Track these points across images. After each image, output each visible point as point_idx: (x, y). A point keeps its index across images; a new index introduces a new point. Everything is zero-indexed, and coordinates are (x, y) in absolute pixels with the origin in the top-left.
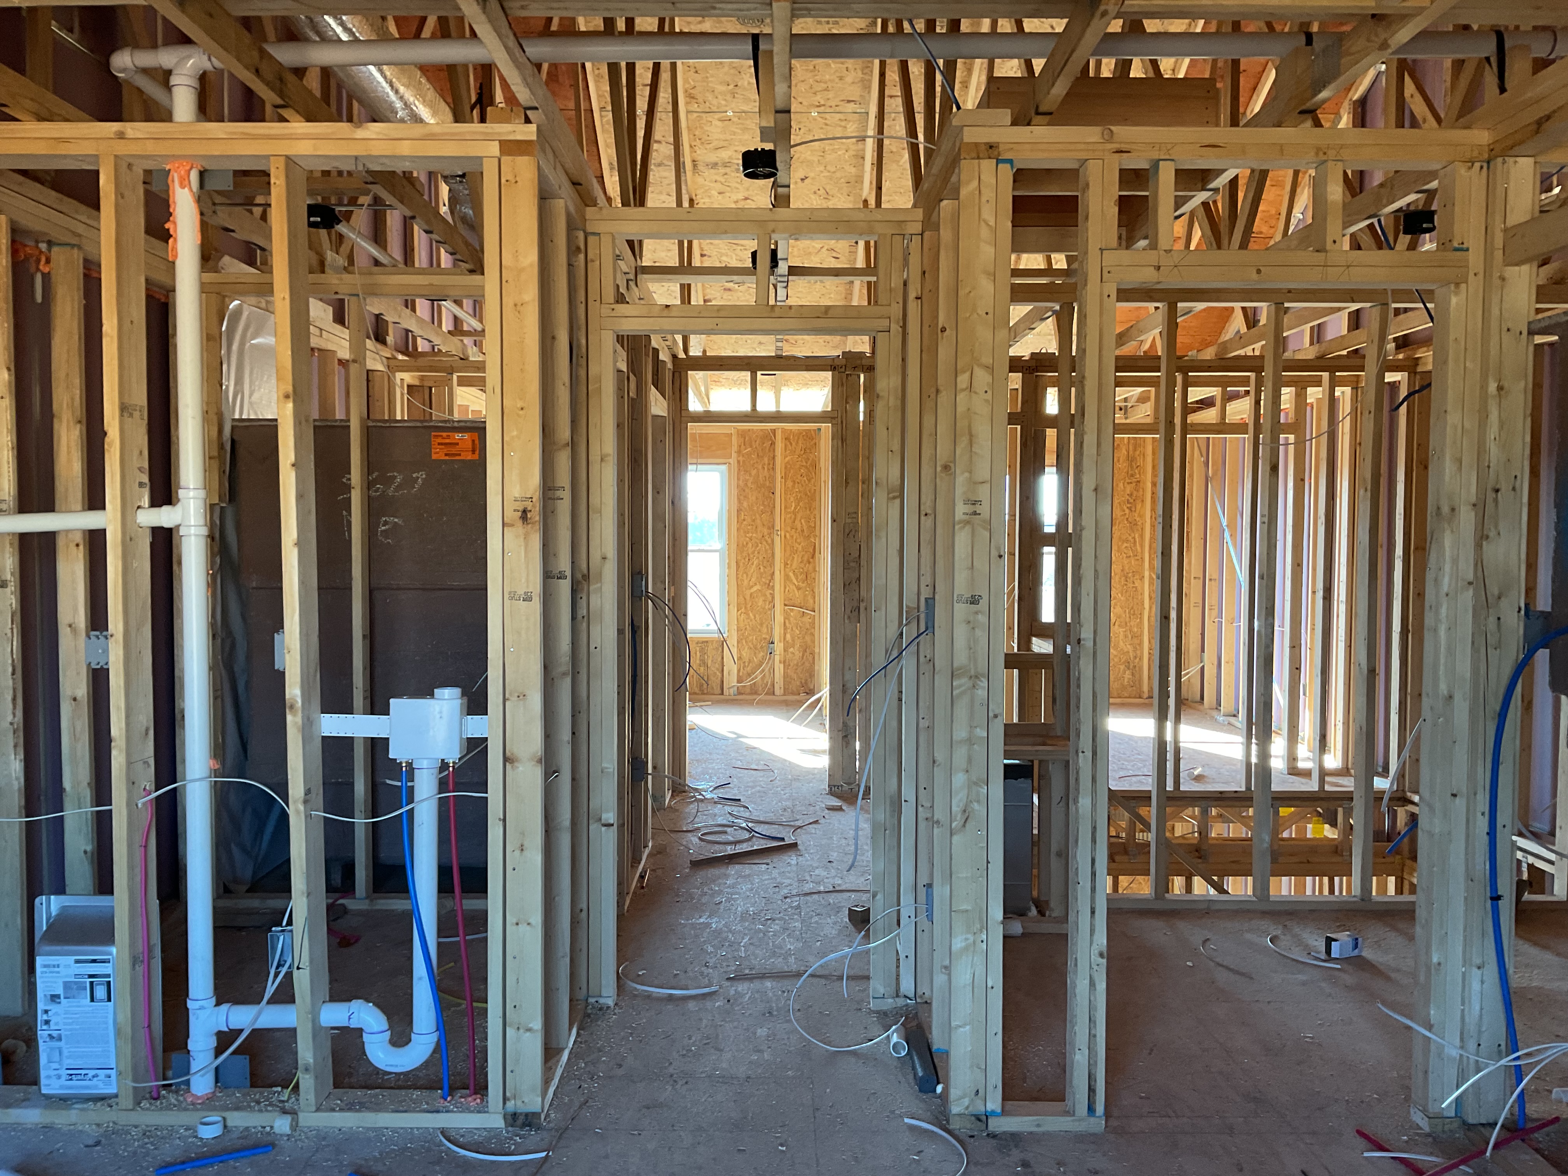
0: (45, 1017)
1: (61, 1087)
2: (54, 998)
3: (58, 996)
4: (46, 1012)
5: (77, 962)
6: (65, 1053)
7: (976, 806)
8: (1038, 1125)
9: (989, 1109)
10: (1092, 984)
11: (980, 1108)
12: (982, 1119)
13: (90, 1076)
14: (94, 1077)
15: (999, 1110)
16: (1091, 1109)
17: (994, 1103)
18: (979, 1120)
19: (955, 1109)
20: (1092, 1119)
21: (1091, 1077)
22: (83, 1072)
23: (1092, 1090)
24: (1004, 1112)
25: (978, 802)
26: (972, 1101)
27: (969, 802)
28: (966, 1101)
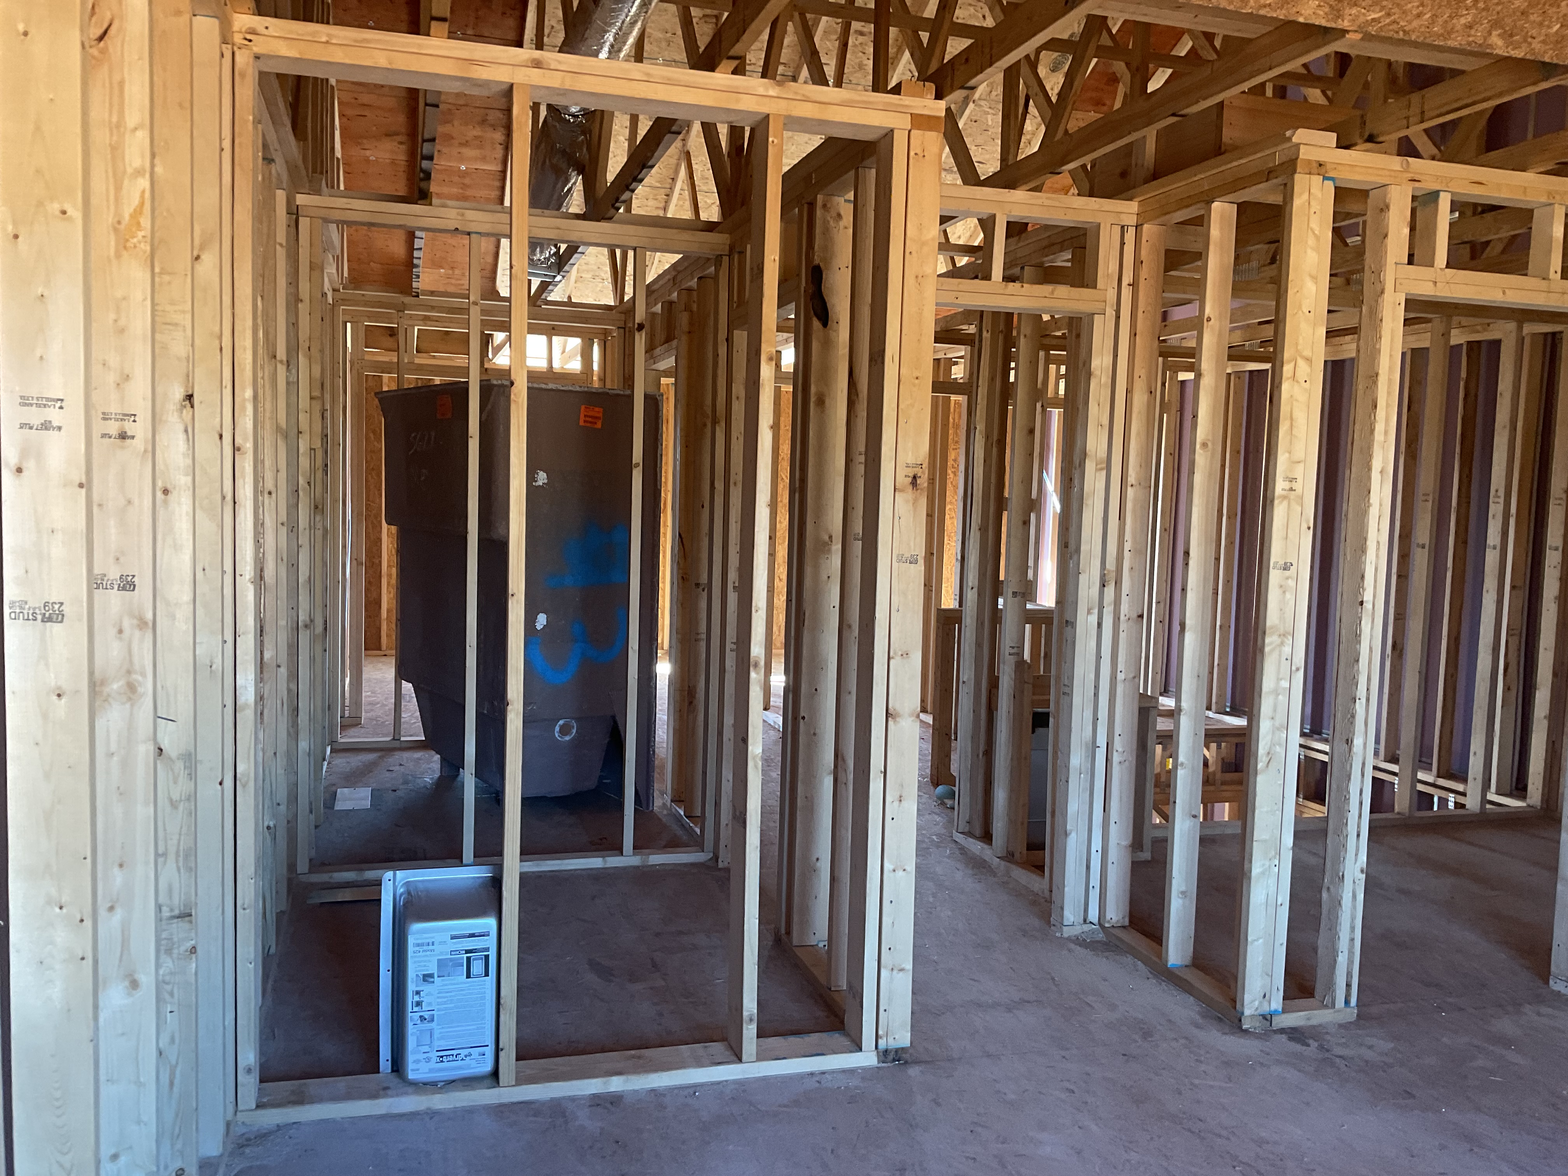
0: (416, 998)
1: (431, 1071)
2: (427, 978)
3: (431, 976)
4: (418, 993)
5: (453, 937)
6: (436, 1035)
7: (1278, 749)
8: (1309, 1019)
9: (1272, 1009)
10: (1354, 896)
11: (1265, 1009)
12: (1267, 1018)
13: (462, 1056)
14: (466, 1056)
15: (1280, 1010)
16: (1347, 1002)
17: (1276, 1003)
18: (1267, 1020)
19: (1247, 1012)
20: (1348, 1010)
21: (1349, 974)
22: (455, 1052)
23: (1349, 986)
24: (1284, 1011)
25: (1280, 745)
26: (1261, 1003)
27: (1273, 744)
28: (1257, 1003)
